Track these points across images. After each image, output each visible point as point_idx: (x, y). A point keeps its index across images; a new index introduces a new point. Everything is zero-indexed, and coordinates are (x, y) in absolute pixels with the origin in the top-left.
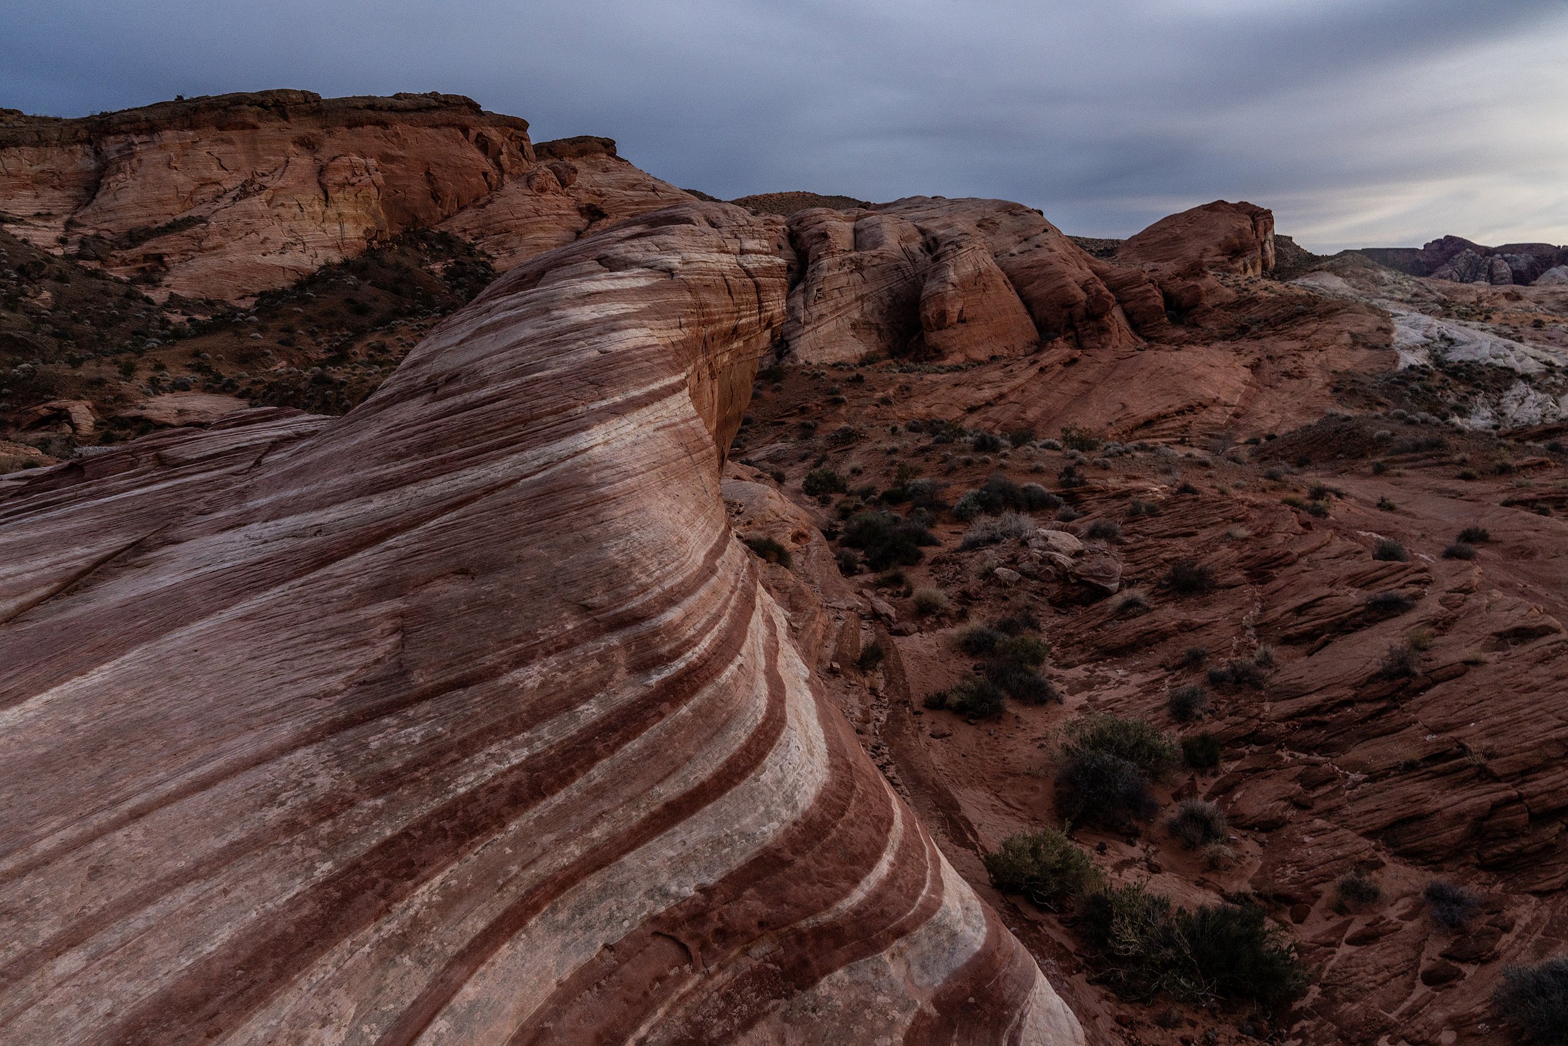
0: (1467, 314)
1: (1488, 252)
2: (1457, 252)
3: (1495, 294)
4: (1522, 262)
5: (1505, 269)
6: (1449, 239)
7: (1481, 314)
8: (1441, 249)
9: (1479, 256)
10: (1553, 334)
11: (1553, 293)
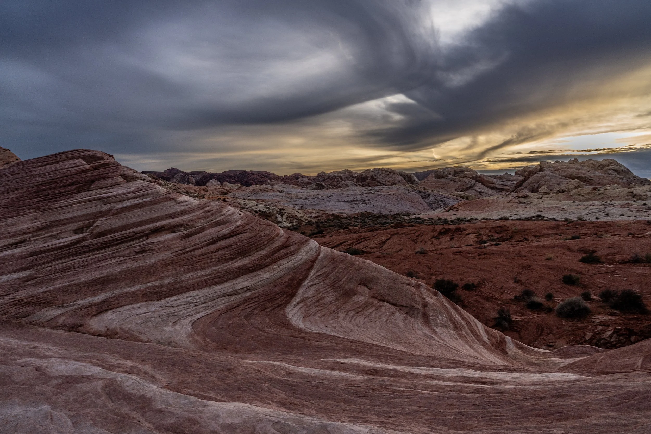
0: (196, 196)
1: (187, 174)
2: (176, 174)
3: (200, 189)
4: (199, 177)
5: (193, 180)
6: (173, 169)
7: (201, 196)
8: (170, 172)
9: (184, 175)
10: (230, 203)
11: (216, 189)
